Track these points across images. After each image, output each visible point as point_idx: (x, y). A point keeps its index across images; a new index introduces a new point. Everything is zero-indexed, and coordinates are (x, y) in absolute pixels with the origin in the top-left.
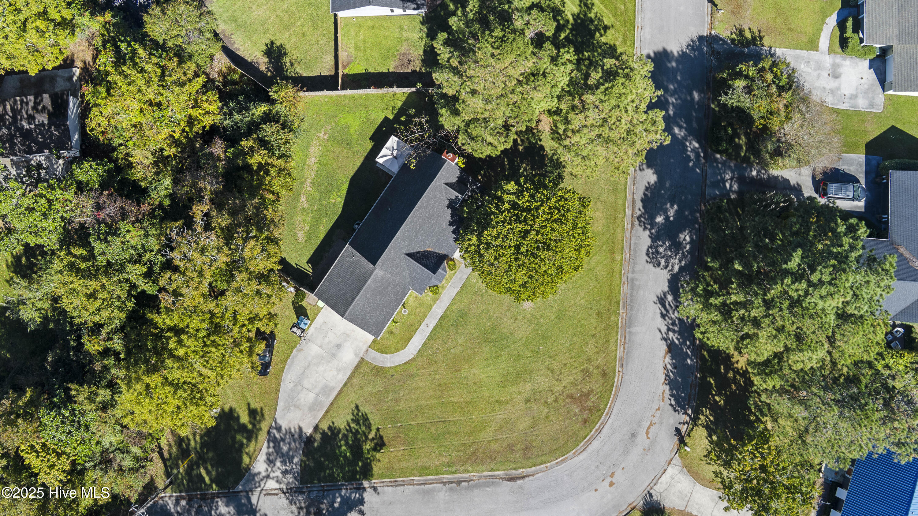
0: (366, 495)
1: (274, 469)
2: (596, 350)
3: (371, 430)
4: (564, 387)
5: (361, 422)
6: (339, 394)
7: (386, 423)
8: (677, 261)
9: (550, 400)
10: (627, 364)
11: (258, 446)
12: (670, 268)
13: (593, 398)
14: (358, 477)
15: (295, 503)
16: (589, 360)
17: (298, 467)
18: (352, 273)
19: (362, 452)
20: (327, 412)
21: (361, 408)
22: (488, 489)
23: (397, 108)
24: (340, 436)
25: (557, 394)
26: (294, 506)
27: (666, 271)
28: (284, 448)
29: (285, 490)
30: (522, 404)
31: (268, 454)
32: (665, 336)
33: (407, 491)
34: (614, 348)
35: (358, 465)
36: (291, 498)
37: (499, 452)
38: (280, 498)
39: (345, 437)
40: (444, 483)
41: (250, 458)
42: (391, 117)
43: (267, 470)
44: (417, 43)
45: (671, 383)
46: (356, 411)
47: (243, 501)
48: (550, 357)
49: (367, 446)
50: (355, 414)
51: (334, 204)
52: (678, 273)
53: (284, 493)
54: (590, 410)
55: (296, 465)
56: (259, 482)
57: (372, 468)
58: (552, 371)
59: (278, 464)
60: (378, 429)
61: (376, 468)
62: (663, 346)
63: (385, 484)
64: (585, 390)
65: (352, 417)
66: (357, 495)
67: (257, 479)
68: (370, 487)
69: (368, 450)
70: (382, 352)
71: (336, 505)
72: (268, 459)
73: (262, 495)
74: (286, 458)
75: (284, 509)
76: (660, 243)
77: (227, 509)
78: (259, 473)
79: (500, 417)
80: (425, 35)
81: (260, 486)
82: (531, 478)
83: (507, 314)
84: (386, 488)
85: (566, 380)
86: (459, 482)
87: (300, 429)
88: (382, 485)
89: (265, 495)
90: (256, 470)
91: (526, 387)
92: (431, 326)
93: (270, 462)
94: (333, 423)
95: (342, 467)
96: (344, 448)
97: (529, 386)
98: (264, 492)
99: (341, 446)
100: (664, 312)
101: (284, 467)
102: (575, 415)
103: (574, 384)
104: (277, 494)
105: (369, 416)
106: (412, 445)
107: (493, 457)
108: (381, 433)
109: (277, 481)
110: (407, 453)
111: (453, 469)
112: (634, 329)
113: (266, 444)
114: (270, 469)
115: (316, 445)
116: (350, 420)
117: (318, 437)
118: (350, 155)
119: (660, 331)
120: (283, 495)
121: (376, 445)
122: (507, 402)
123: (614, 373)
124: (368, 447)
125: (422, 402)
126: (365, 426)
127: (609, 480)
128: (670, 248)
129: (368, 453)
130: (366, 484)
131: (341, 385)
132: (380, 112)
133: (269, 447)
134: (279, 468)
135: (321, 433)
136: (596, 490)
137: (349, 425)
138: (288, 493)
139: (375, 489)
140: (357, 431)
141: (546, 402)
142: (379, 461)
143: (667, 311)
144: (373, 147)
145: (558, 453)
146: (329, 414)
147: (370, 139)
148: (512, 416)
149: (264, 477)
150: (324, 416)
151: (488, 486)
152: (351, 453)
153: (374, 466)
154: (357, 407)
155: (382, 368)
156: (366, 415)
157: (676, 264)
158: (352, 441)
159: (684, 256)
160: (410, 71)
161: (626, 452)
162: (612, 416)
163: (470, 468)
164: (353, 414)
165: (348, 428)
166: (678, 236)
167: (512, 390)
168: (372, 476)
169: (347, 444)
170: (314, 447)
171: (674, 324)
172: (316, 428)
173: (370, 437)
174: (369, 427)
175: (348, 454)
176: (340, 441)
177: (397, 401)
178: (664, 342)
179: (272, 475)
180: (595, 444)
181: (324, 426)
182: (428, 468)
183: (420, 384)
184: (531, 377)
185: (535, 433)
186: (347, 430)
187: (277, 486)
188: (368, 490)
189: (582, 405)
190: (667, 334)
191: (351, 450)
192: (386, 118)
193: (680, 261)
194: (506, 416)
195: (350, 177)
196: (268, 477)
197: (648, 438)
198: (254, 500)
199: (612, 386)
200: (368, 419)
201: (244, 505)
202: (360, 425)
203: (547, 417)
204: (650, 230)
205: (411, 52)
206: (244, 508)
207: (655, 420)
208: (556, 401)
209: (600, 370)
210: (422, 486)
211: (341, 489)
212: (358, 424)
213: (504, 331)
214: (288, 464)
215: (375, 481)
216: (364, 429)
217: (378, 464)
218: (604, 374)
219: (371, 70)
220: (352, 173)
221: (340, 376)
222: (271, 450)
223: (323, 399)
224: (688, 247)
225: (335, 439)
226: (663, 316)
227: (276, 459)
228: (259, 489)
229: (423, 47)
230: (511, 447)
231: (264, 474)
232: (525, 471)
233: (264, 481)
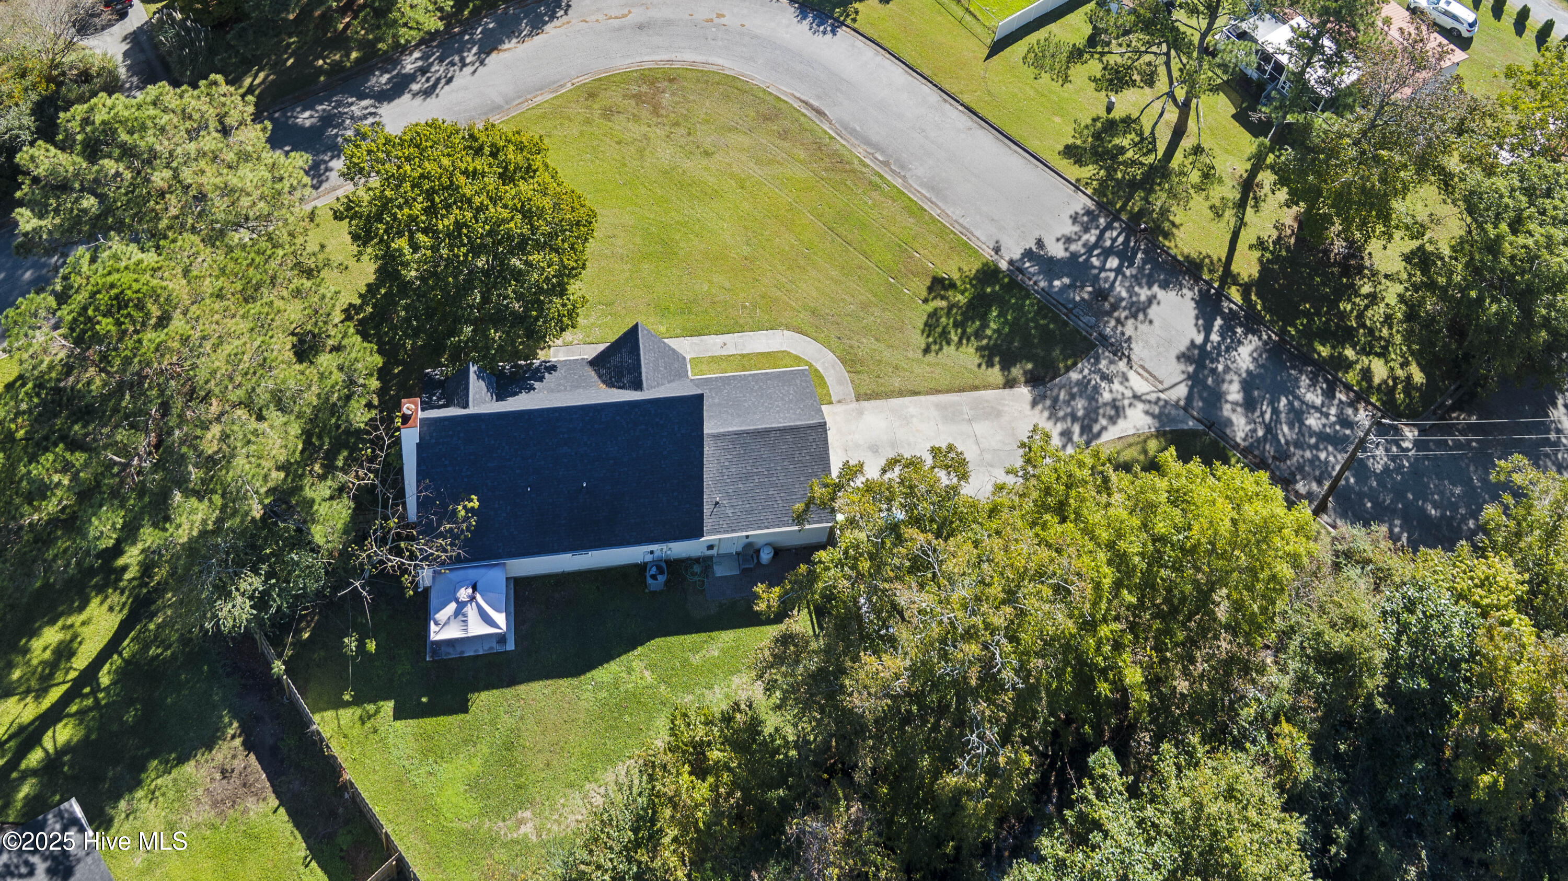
0: (1016, 255)
1: (1119, 397)
2: (566, 123)
3: (936, 310)
4: (649, 126)
5: (939, 330)
6: (938, 392)
7: (906, 298)
8: (353, 108)
9: (682, 131)
10: (554, 82)
11: (1119, 446)
12: (372, 110)
13: (634, 89)
14: (1006, 280)
15: (1123, 334)
16: (588, 122)
17: (1080, 365)
18: (746, 477)
19: (973, 298)
20: (976, 388)
21: (923, 346)
22: (858, 128)
23: (359, 712)
24: (985, 342)
25: (667, 128)
26: (1128, 334)
27: (379, 111)
28: (1080, 406)
29: (1125, 360)
30: (717, 157)
31: (1113, 420)
32: (477, 64)
33: (957, 212)
34: (546, 105)
35: (993, 291)
36: (1125, 345)
37: (802, 145)
38: (1141, 359)
39: (978, 335)
40: (904, 178)
41: (1145, 441)
42: (388, 706)
43: (1130, 405)
44: (171, 794)
45: (537, 25)
46: (933, 347)
47: (1200, 404)
48: (625, 165)
49: (961, 299)
50: (937, 347)
51: (651, 667)
52: (371, 97)
53: (1129, 357)
54: (652, 83)
55: (1081, 371)
56: (1156, 403)
57: (978, 271)
58: (641, 151)
59: (1107, 396)
60: (925, 301)
61: (972, 267)
62: (493, 59)
63: (980, 244)
64: (633, 102)
65: (945, 347)
66: (1027, 265)
67: (1157, 410)
68: (1002, 257)
69: (962, 294)
70: (821, 377)
71: (1066, 280)
72: (1118, 415)
73: (1166, 385)
74: (1089, 391)
75: (1146, 342)
76: (340, 139)
77: (1234, 418)
78: (1147, 413)
79: (759, 172)
80: (140, 794)
81: (1159, 399)
82: (798, 95)
83: (609, 254)
84: (983, 238)
85: (637, 130)
86: (886, 164)
87: (1034, 404)
88: (984, 247)
89: (1161, 382)
90: (1149, 420)
91: (694, 166)
92: (720, 339)
93: (1117, 411)
94: (979, 366)
95: (1019, 308)
96: (993, 326)
97: (687, 164)
98: (1161, 387)
99: (995, 331)
100: (443, 81)
101: (1103, 385)
102: (673, 94)
103: (636, 118)
104: (1143, 367)
105: (922, 327)
106: (900, 246)
107: (815, 146)
108: (924, 294)
109: (1127, 380)
110: (916, 245)
111: (876, 179)
112: (499, 100)
113: (1105, 437)
114: (1126, 402)
115: (1029, 366)
116: (953, 347)
117: (1016, 371)
118: (530, 722)
119: (475, 71)
120: (1132, 357)
121: (945, 288)
122: (732, 176)
123: (579, 87)
124: (959, 297)
125: (835, 273)
126: (938, 320)
127: (716, 21)
128: (340, 125)
129: (966, 290)
130: (1004, 265)
131: (922, 398)
132: (391, 740)
133: (1104, 428)
134: (1111, 391)
135: (1009, 372)
136: (743, 25)
137: (960, 342)
138: (1123, 354)
139: (997, 250)
140: (956, 325)
141: (689, 134)
142: (960, 269)
143: (438, 80)
144: (479, 690)
145: (739, 85)
146: (977, 383)
147: (466, 711)
148: (744, 158)
149: (1144, 402)
150: (985, 388)
151: (855, 130)
152: (990, 311)
153: (974, 271)
154: (927, 351)
155: (843, 361)
156: (923, 332)
157: (358, 107)
158: (973, 322)
159: (339, 104)
160: (252, 757)
161: (668, 23)
162: (638, 60)
163: (856, 162)
164: (941, 349)
165: (964, 341)
166: (312, 127)
167: (712, 180)
168: (986, 264)
169: (985, 326)
170: (1035, 366)
171: (453, 64)
172: (1010, 384)
173: (944, 304)
174: (934, 314)
175: (994, 314)
176: (990, 338)
177: (865, 306)
178: (487, 61)
179: (1129, 393)
180: (689, 56)
181: (995, 374)
182: (907, 209)
183: (814, 294)
184: (673, 169)
185: (741, 122)
186: (968, 340)
187: (1131, 375)
188: (1007, 258)
189: (654, 95)
190: (473, 63)
191: (986, 314)
192: (398, 715)
193: (352, 104)
194: (752, 165)
195: (575, 681)
196: (1136, 397)
197: (630, 12)
198: (1181, 391)
199: (600, 79)
200: (926, 324)
201: (1202, 398)
202: (944, 328)
203: (707, 122)
204: (326, 162)
205: (200, 792)
206: (1205, 395)
207: (600, 17)
208: (677, 124)
209: (589, 103)
210: (934, 199)
211: (1043, 289)
212: (944, 334)
213: (638, 240)
214: (1093, 382)
215: (988, 254)
216: (944, 320)
217: (966, 269)
218: (592, 95)
219: (300, 849)
220: (564, 683)
221: (912, 410)
222: (1103, 422)
223: (966, 409)
224: (320, 108)
225: (995, 345)
226: (449, 81)
227: (1105, 404)
228: (1162, 396)
229: (175, 773)
230: (784, 135)
231: (1140, 406)
232: (796, 105)
233: (1148, 397)
